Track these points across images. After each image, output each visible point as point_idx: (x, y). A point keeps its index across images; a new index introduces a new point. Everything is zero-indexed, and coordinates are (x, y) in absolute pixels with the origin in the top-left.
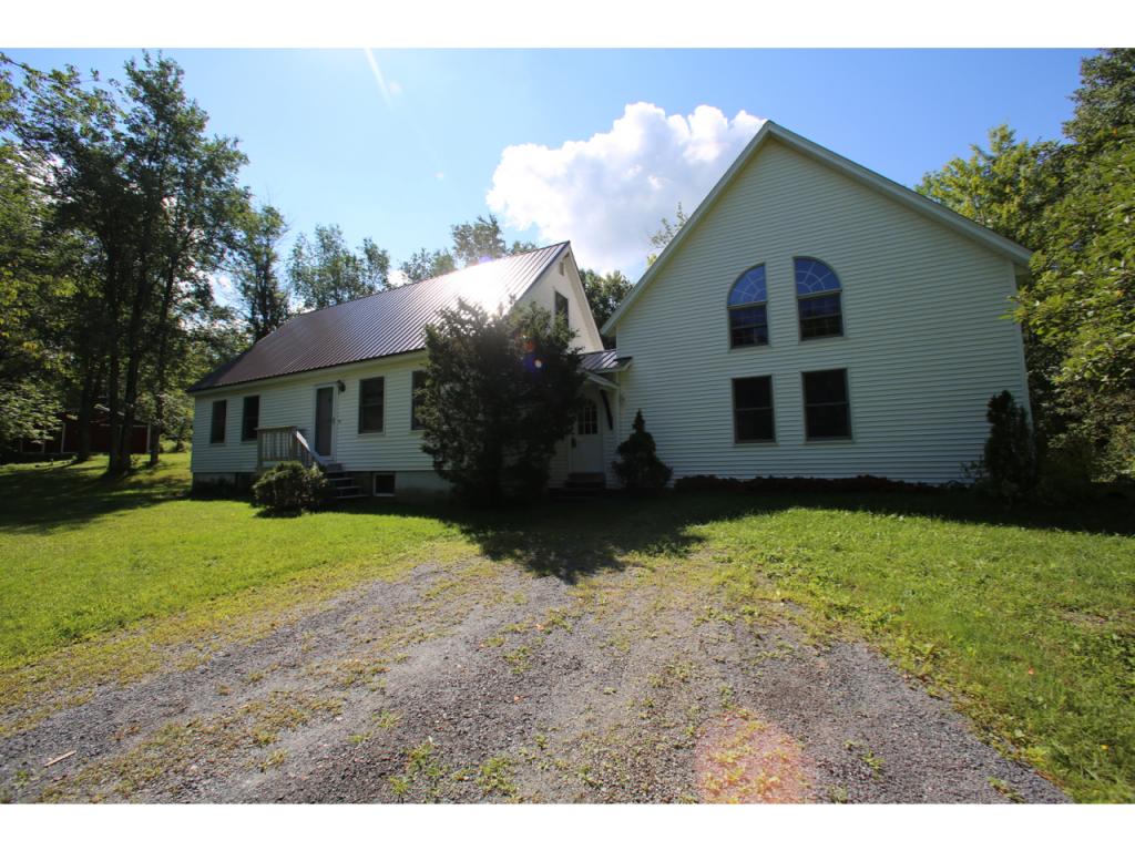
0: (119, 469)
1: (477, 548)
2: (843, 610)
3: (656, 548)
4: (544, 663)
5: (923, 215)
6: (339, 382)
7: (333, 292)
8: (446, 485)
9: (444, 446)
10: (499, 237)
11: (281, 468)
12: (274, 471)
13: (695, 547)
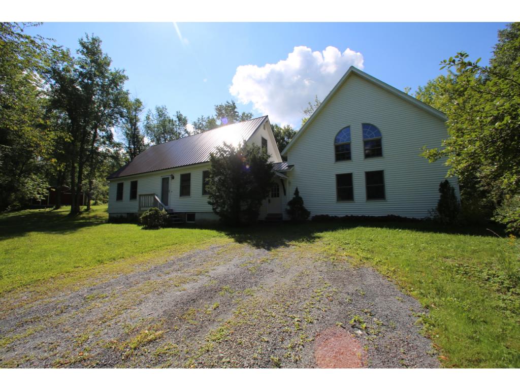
0: (75, 212)
1: (233, 240)
2: (367, 259)
3: (301, 240)
4: (261, 271)
5: (416, 106)
6: (172, 175)
7: (162, 135)
8: (217, 218)
9: (217, 202)
10: (236, 110)
11: (151, 210)
12: (148, 211)
13: (317, 240)
